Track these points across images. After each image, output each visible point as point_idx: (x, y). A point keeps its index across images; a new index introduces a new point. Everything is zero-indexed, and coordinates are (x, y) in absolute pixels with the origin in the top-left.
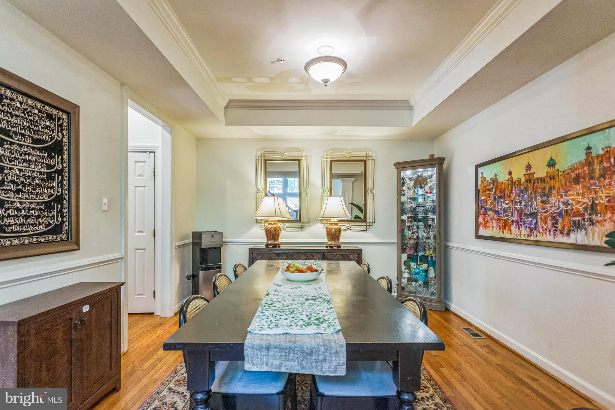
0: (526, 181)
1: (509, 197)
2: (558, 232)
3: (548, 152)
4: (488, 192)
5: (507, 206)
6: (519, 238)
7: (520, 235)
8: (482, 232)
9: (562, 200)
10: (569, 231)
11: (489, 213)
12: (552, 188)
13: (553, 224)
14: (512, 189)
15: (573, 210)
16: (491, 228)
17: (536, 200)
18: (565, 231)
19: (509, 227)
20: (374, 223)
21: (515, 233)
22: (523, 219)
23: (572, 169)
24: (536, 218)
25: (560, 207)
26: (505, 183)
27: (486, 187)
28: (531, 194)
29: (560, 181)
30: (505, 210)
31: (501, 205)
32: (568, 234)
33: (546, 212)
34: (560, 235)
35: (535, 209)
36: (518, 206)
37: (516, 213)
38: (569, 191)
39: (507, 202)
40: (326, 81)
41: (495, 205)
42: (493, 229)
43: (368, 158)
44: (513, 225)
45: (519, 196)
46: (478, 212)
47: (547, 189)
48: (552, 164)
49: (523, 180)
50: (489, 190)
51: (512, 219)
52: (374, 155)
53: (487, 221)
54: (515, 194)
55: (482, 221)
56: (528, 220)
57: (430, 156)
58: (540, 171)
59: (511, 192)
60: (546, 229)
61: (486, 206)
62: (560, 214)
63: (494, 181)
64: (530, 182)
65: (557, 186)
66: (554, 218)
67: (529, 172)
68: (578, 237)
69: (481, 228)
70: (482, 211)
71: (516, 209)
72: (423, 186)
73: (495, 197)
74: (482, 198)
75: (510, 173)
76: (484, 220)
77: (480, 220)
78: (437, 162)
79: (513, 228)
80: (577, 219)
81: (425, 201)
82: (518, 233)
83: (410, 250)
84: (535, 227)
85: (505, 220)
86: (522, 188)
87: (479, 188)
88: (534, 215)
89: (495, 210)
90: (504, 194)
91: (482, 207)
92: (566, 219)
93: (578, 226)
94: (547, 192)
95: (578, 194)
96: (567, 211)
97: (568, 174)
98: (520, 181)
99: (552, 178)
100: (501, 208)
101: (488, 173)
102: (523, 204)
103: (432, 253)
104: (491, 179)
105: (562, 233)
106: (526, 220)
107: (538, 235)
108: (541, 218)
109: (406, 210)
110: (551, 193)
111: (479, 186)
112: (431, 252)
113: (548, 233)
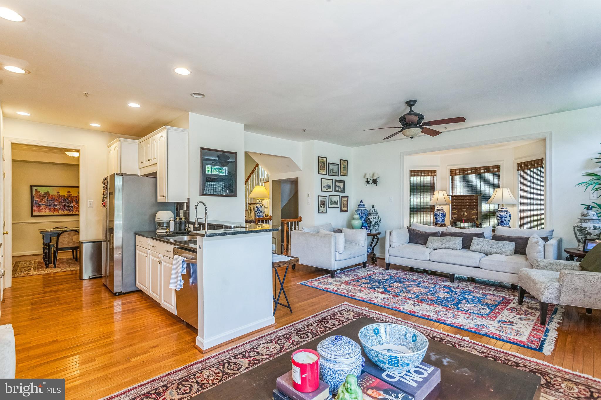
1: (58, 201)
5: (56, 203)
7: (64, 213)
8: (36, 214)
11: (43, 206)
14: (59, 198)
17: (72, 202)
19: (57, 211)
21: (61, 212)
26: (55, 195)
27: (40, 195)
28: (70, 200)
33: (78, 206)
41: (48, 203)
42: (45, 212)
46: (33, 206)
49: (66, 195)
50: (42, 197)
51: (59, 208)
53: (41, 209)
54: (61, 200)
55: (36, 209)
61: (40, 203)
63: (47, 193)
64: (70, 196)
67: (69, 193)
71: (61, 205)
73: (47, 200)
74: (36, 200)
75: (58, 192)
85: (54, 208)
86: (65, 198)
88: (72, 207)
90: (54, 199)
91: (36, 203)
94: (78, 200)
100: (52, 204)
101: (42, 190)
102: (66, 203)
104: (44, 193)
106: (67, 208)
108: (75, 207)
111: (33, 194)
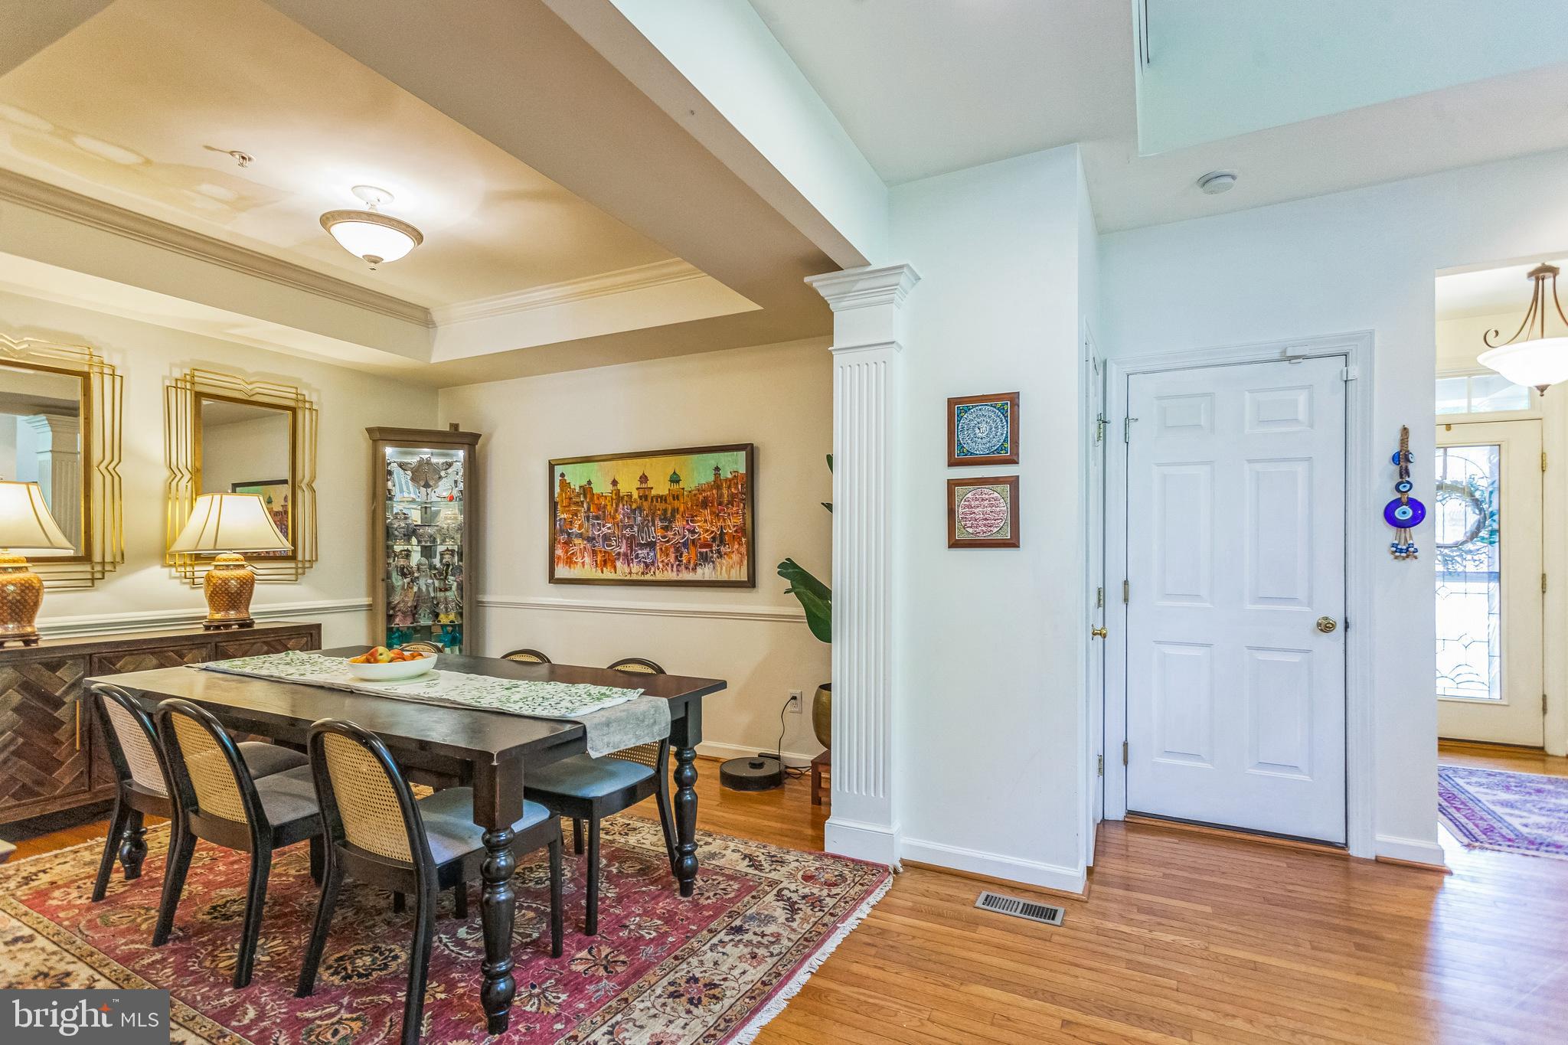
0: (640, 497)
1: (614, 518)
2: (683, 567)
3: (672, 464)
4: (574, 508)
5: (609, 531)
6: (628, 578)
7: (630, 573)
8: (562, 571)
9: (688, 527)
10: (696, 565)
11: (577, 541)
12: (675, 511)
13: (676, 557)
14: (617, 505)
15: (700, 539)
16: (580, 564)
17: (654, 525)
18: (691, 567)
19: (613, 562)
20: (317, 560)
21: (622, 570)
22: (636, 551)
23: (700, 490)
24: (654, 550)
25: (684, 536)
26: (606, 497)
27: (571, 499)
28: (647, 516)
29: (685, 503)
30: (606, 538)
31: (599, 530)
32: (694, 569)
33: (668, 541)
34: (684, 571)
35: (653, 537)
36: (627, 532)
37: (624, 541)
38: (696, 516)
39: (609, 525)
40: (375, 260)
41: (588, 528)
42: (583, 566)
43: (300, 405)
44: (619, 559)
45: (628, 518)
46: (555, 539)
47: (669, 512)
48: (675, 479)
49: (635, 496)
50: (576, 503)
51: (617, 550)
52: (314, 399)
53: (573, 554)
54: (623, 515)
55: (562, 555)
56: (642, 553)
57: (451, 425)
58: (660, 487)
59: (616, 511)
60: (667, 564)
61: (571, 529)
62: (685, 544)
63: (586, 490)
64: (646, 500)
65: (682, 509)
66: (677, 550)
67: (644, 486)
68: (705, 573)
69: (561, 565)
70: (563, 538)
71: (623, 536)
72: (431, 484)
73: (588, 518)
74: (562, 516)
75: (615, 483)
76: (567, 552)
77: (559, 552)
78: (466, 440)
79: (619, 564)
80: (705, 550)
81: (426, 513)
82: (627, 570)
83: (405, 617)
84: (653, 562)
85: (605, 552)
86: (634, 506)
87: (557, 500)
88: (651, 545)
89: (589, 537)
90: (604, 512)
91: (562, 531)
92: (692, 549)
93: (705, 559)
94: (669, 515)
95: (706, 521)
96: (693, 541)
97: (695, 495)
98: (630, 496)
99: (676, 497)
100: (599, 535)
101: (576, 476)
102: (636, 529)
103: (454, 620)
104: (580, 487)
105: (687, 568)
106: (640, 552)
107: (657, 572)
108: (661, 549)
109: (396, 533)
110: (675, 517)
111: (556, 495)
112: (452, 617)
113: (669, 569)
